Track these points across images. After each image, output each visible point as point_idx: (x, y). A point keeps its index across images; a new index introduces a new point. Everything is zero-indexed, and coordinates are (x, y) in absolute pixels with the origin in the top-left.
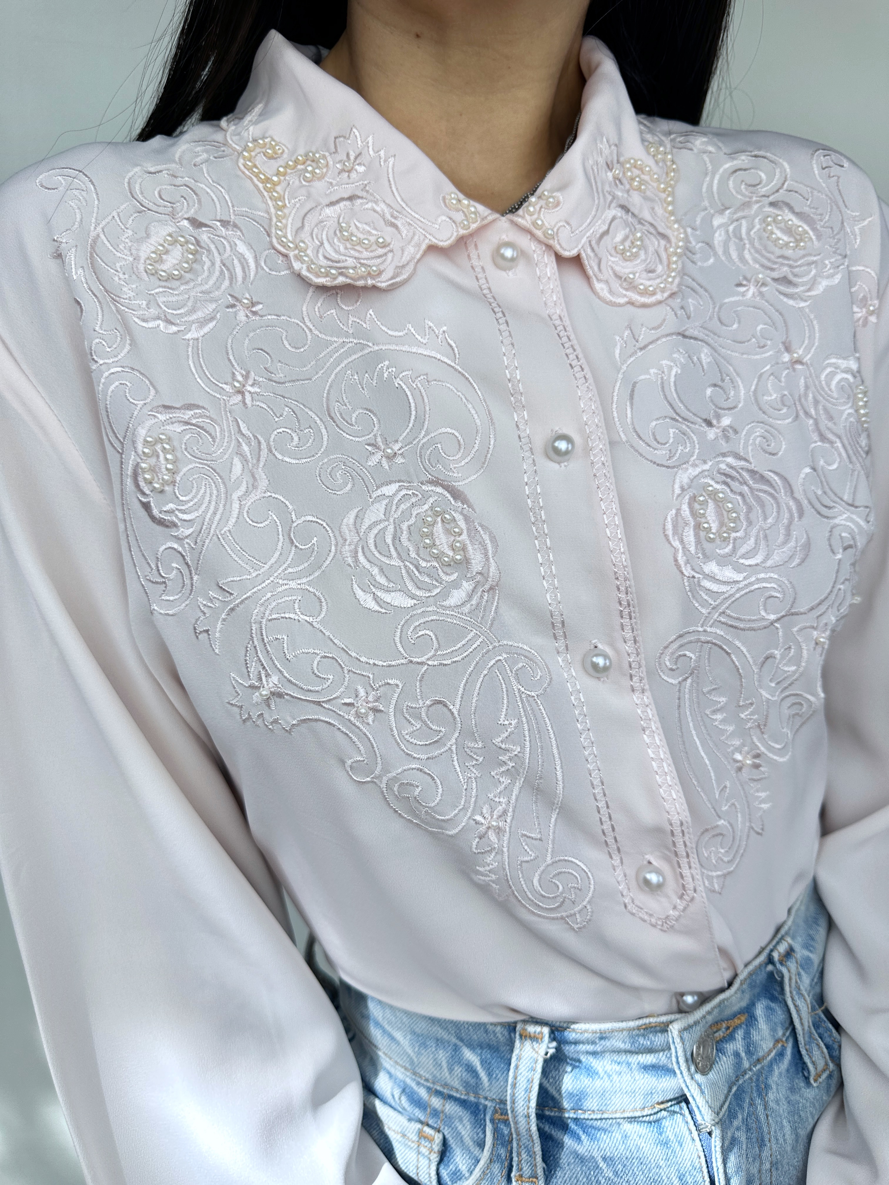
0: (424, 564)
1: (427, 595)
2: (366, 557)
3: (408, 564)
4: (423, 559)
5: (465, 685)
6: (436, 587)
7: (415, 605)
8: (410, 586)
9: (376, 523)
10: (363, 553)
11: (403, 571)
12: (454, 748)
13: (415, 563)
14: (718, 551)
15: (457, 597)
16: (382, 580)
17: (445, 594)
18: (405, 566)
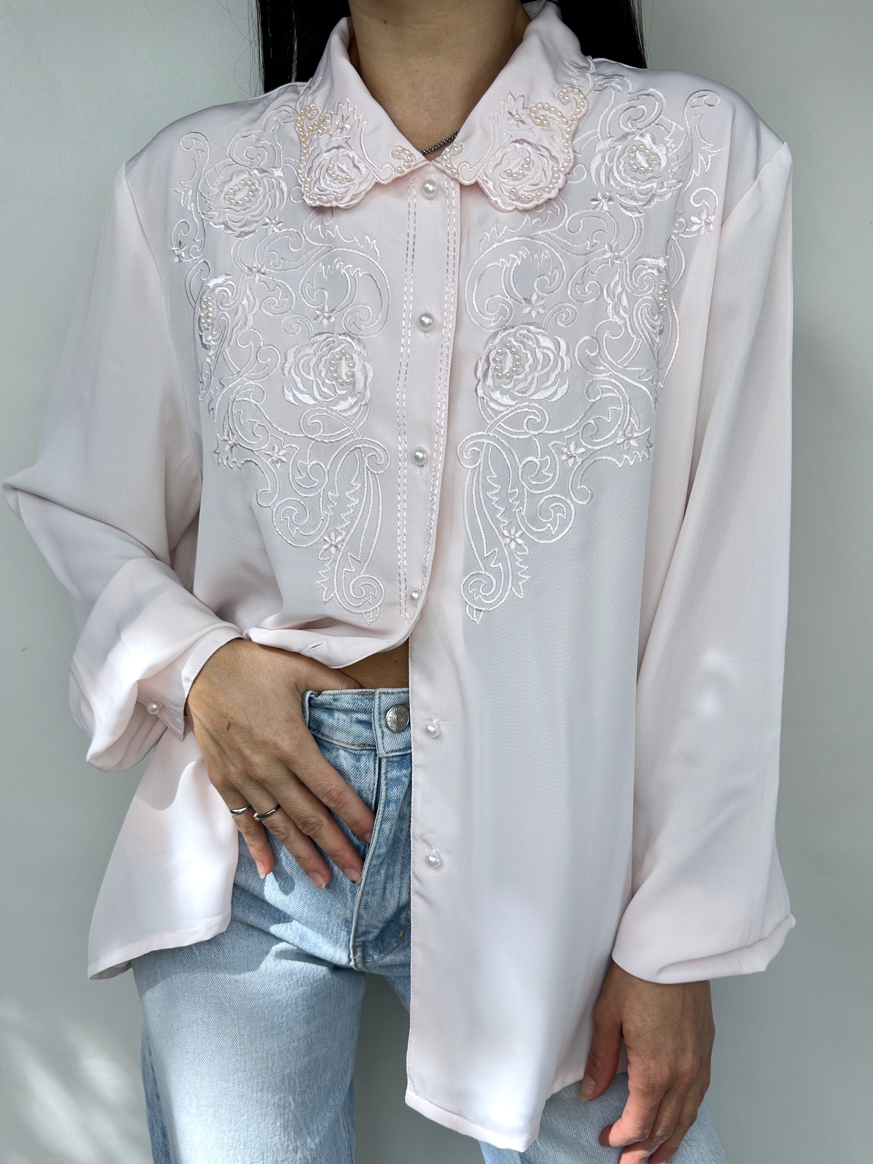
0: (327, 381)
1: (324, 400)
2: (295, 372)
3: (318, 380)
4: (328, 379)
5: (335, 457)
6: (331, 397)
7: (315, 404)
8: (316, 392)
9: (307, 355)
10: (294, 370)
11: (314, 384)
12: (322, 493)
13: (323, 380)
14: (503, 386)
15: (342, 406)
16: (301, 386)
17: (337, 403)
18: (317, 381)
